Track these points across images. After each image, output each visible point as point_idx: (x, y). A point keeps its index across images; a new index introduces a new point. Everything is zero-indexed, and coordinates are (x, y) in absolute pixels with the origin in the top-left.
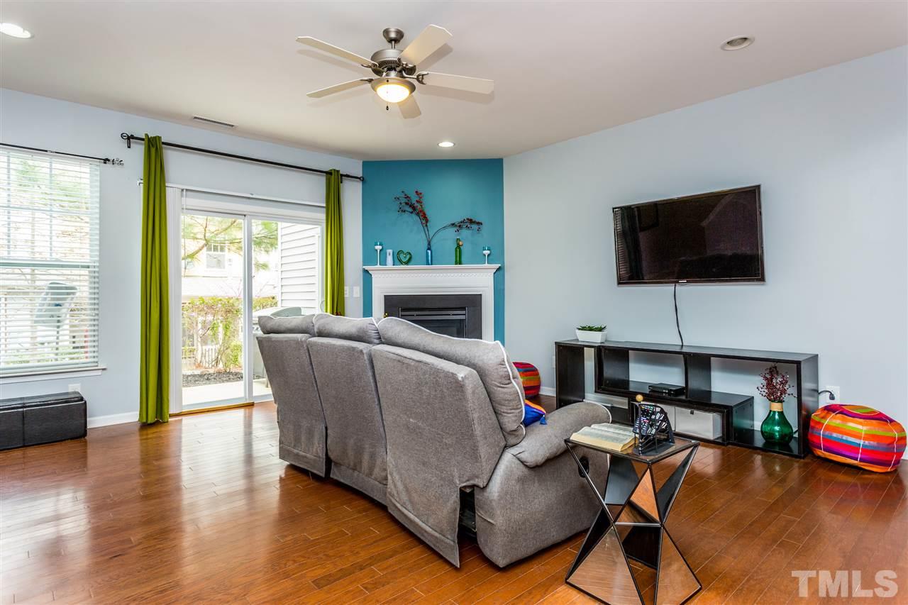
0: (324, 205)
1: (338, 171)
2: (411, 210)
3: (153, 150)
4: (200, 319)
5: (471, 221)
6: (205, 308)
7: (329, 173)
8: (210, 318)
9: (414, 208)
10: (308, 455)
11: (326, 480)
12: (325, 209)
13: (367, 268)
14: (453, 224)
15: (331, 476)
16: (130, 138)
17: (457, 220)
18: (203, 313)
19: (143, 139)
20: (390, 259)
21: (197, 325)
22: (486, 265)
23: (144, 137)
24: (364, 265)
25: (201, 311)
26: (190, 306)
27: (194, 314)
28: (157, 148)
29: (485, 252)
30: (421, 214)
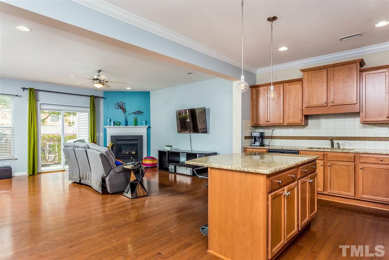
0: (90, 106)
1: (94, 96)
2: (120, 108)
3: (31, 92)
4: (48, 143)
5: (140, 112)
6: (50, 139)
7: (91, 96)
8: (51, 143)
9: (121, 107)
10: (76, 178)
11: (80, 183)
12: (90, 108)
13: (105, 127)
14: (133, 113)
15: (81, 182)
16: (24, 89)
17: (134, 111)
18: (48, 141)
19: (28, 89)
20: (112, 124)
21: (46, 146)
22: (144, 126)
23: (28, 88)
24: (104, 126)
25: (48, 140)
26: (43, 138)
27: (45, 141)
28: (33, 92)
29: (143, 122)
30: (123, 109)
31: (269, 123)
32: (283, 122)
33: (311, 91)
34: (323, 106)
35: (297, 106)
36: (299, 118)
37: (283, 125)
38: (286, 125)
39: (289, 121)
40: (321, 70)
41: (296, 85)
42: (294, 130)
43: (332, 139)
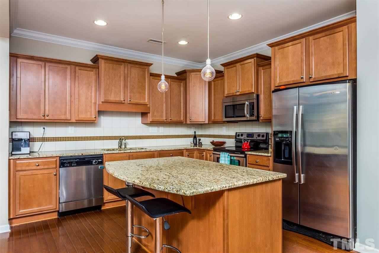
31: (47, 118)
32: (70, 117)
33: (108, 83)
34: (121, 102)
35: (89, 99)
36: (91, 114)
37: (70, 121)
38: (75, 121)
39: (80, 116)
40: (120, 63)
41: (89, 72)
42: (75, 128)
43: (121, 139)
